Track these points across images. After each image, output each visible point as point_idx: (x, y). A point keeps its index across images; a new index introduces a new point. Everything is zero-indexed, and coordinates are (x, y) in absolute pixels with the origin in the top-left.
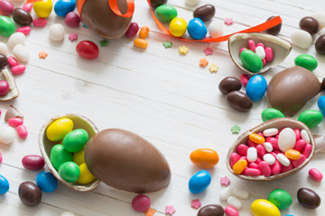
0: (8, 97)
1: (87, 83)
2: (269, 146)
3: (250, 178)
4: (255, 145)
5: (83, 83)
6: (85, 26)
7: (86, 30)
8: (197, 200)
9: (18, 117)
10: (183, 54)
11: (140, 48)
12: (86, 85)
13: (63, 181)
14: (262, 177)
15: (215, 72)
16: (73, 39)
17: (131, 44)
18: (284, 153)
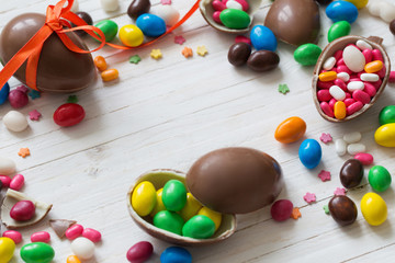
0: (40, 214)
1: (99, 148)
2: (343, 75)
3: (358, 114)
4: (332, 83)
5: (95, 150)
6: (34, 98)
7: (39, 100)
8: (323, 171)
9: (71, 226)
10: (159, 58)
11: (112, 81)
12: (100, 150)
13: (203, 241)
14: (367, 106)
15: (206, 54)
16: (37, 117)
17: (100, 83)
18: (364, 72)
